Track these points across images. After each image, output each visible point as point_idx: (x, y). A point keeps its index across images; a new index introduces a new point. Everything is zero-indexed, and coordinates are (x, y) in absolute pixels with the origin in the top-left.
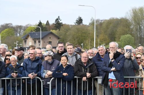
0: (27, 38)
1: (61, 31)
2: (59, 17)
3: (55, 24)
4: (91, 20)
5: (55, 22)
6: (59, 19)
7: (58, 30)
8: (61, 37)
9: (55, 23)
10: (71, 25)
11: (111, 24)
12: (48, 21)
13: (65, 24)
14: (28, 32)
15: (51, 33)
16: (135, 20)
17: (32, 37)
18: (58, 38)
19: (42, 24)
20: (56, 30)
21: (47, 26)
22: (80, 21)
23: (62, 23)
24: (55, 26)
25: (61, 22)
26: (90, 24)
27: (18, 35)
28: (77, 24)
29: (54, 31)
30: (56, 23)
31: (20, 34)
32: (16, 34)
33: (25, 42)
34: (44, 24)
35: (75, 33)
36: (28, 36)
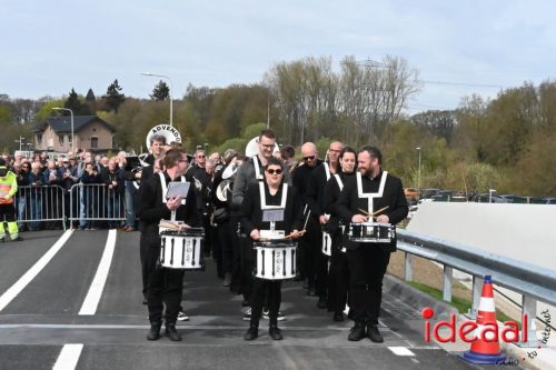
0: (43, 131)
1: (120, 115)
2: (116, 82)
3: (107, 98)
4: (188, 90)
5: (108, 93)
6: (117, 87)
7: (112, 112)
8: (121, 127)
9: (107, 96)
10: (145, 100)
11: (230, 98)
12: (90, 91)
13: (130, 98)
14: (45, 115)
15: (97, 120)
16: (282, 90)
17: (53, 128)
18: (113, 130)
19: (79, 98)
20: (108, 111)
21: (89, 103)
22: (162, 91)
23: (123, 95)
24: (107, 103)
25: (120, 92)
26: (185, 97)
27: (23, 121)
28: (155, 98)
29: (102, 115)
30: (110, 95)
31: (26, 120)
32: (18, 120)
33: (40, 137)
34: (81, 96)
36: (46, 126)
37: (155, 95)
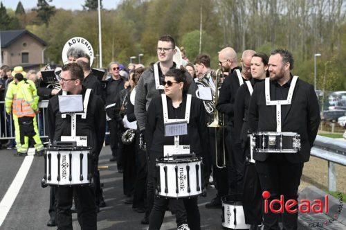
1: (51, 27)
3: (38, 11)
5: (38, 5)
7: (43, 26)
8: (52, 40)
9: (37, 8)
10: (78, 12)
11: (166, 5)
12: (20, 4)
13: (61, 10)
15: (27, 34)
18: (44, 44)
19: (8, 12)
20: (38, 24)
21: (19, 16)
23: (54, 7)
24: (38, 16)
26: (119, 6)
28: (88, 8)
29: (33, 29)
30: (40, 7)
34: (11, 10)
35: (84, 31)
37: (86, 5)
